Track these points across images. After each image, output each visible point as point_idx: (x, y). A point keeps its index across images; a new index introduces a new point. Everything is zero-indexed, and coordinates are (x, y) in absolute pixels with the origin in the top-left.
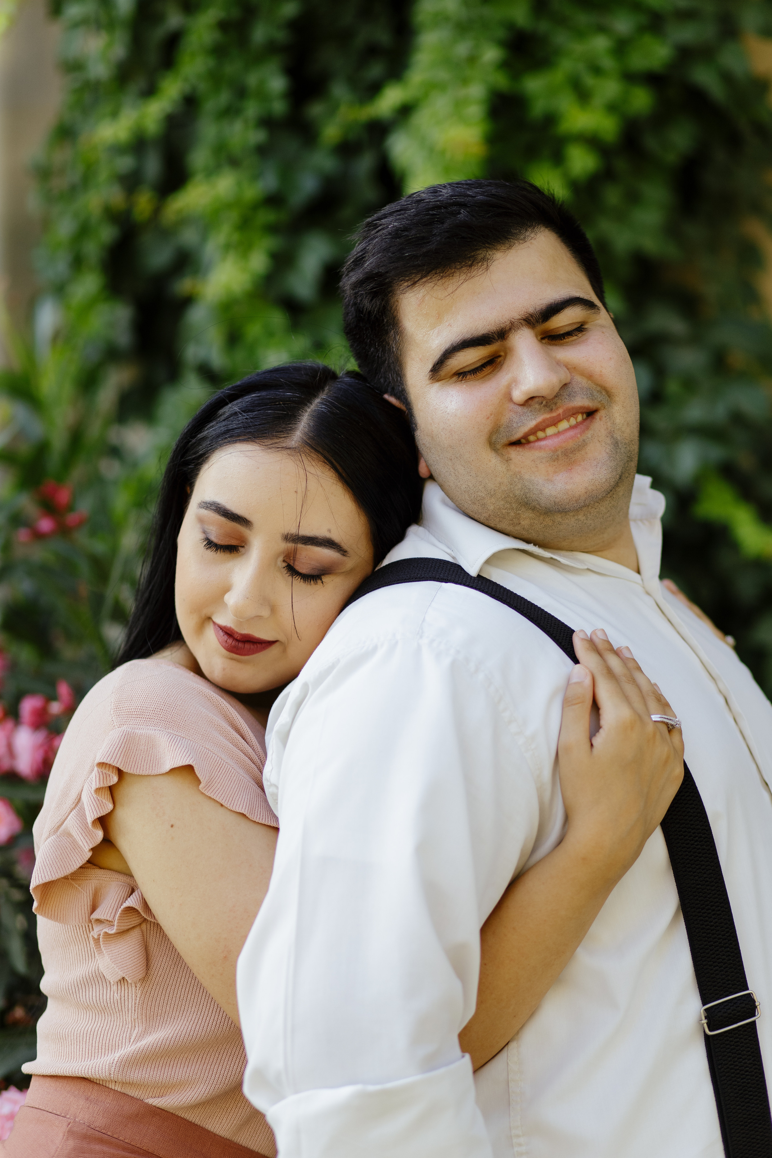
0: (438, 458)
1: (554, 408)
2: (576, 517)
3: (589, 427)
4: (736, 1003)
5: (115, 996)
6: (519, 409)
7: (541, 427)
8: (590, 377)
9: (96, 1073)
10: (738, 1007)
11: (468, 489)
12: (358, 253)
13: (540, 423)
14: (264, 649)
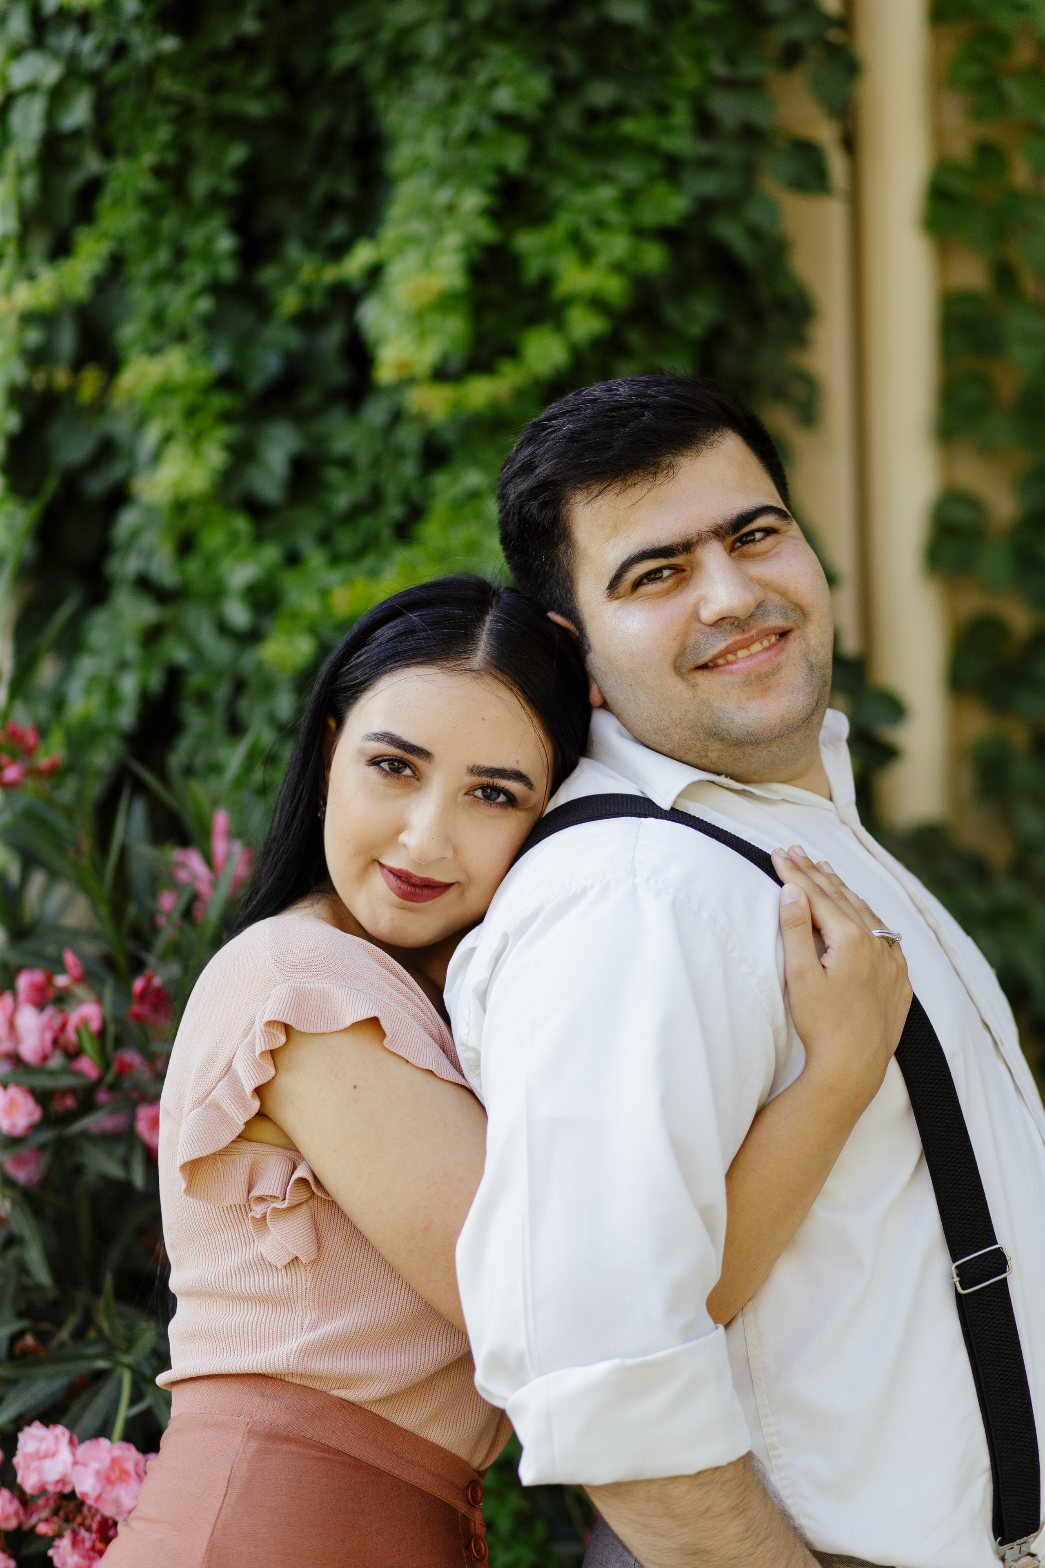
0: (614, 684)
1: (747, 628)
2: (769, 749)
3: (784, 648)
4: (987, 1258)
5: (284, 1283)
6: (708, 629)
7: (732, 649)
8: (783, 594)
9: (271, 1366)
10: (990, 1262)
11: (650, 717)
12: (526, 457)
13: (732, 645)
14: (442, 893)
